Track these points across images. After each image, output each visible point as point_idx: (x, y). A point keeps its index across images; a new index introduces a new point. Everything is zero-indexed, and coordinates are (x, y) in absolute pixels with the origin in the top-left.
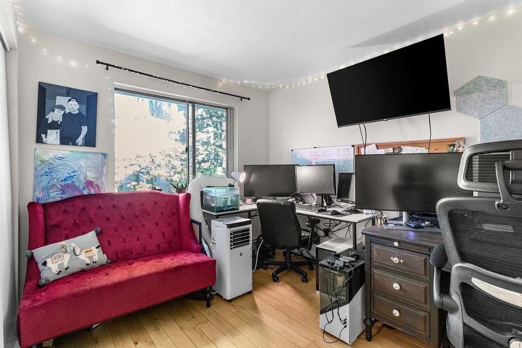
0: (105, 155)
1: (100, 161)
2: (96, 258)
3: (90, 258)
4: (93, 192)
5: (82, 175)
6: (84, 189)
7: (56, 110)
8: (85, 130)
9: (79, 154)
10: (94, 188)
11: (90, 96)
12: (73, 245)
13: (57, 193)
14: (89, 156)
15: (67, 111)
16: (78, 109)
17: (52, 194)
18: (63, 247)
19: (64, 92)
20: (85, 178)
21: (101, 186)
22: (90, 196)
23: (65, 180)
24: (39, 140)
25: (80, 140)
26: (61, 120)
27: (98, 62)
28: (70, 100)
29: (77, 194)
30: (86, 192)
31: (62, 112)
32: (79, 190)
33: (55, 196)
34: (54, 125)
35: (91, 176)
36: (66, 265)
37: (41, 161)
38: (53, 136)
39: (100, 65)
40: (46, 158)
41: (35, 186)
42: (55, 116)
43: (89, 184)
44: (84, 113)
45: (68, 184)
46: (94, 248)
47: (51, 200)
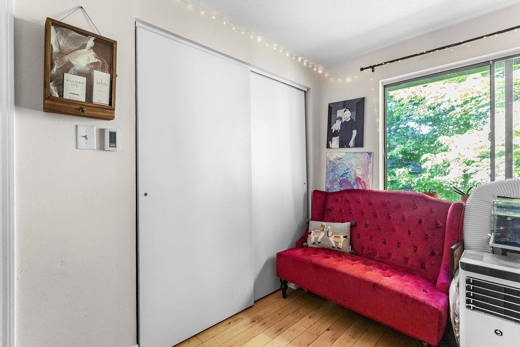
0: (370, 154)
1: (366, 159)
2: (340, 245)
3: (337, 243)
4: (360, 188)
5: (352, 172)
6: (354, 184)
7: (337, 121)
8: (355, 132)
9: (352, 155)
10: (361, 184)
11: (359, 102)
12: (329, 227)
13: (338, 185)
14: (358, 155)
15: (343, 120)
16: (350, 117)
17: (335, 186)
18: (322, 226)
19: (341, 106)
20: (355, 175)
21: (367, 183)
22: (358, 191)
23: (342, 176)
24: (328, 147)
25: (351, 143)
26: (340, 129)
27: (362, 69)
28: (345, 111)
29: (349, 188)
30: (355, 187)
31: (340, 122)
32: (351, 185)
33: (337, 188)
34: (336, 134)
35: (359, 173)
36: (319, 240)
37: (329, 161)
38: (335, 141)
39: (364, 71)
40: (332, 159)
41: (326, 178)
42: (337, 126)
43: (358, 180)
44: (354, 119)
45: (344, 179)
46: (342, 236)
47: (334, 191)
